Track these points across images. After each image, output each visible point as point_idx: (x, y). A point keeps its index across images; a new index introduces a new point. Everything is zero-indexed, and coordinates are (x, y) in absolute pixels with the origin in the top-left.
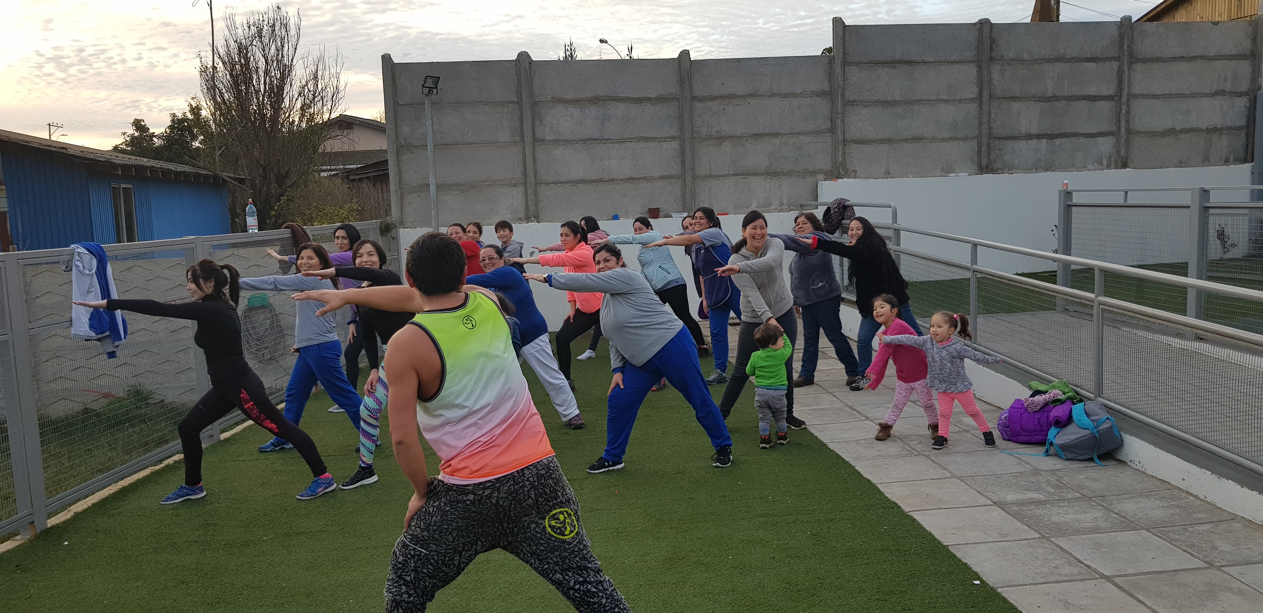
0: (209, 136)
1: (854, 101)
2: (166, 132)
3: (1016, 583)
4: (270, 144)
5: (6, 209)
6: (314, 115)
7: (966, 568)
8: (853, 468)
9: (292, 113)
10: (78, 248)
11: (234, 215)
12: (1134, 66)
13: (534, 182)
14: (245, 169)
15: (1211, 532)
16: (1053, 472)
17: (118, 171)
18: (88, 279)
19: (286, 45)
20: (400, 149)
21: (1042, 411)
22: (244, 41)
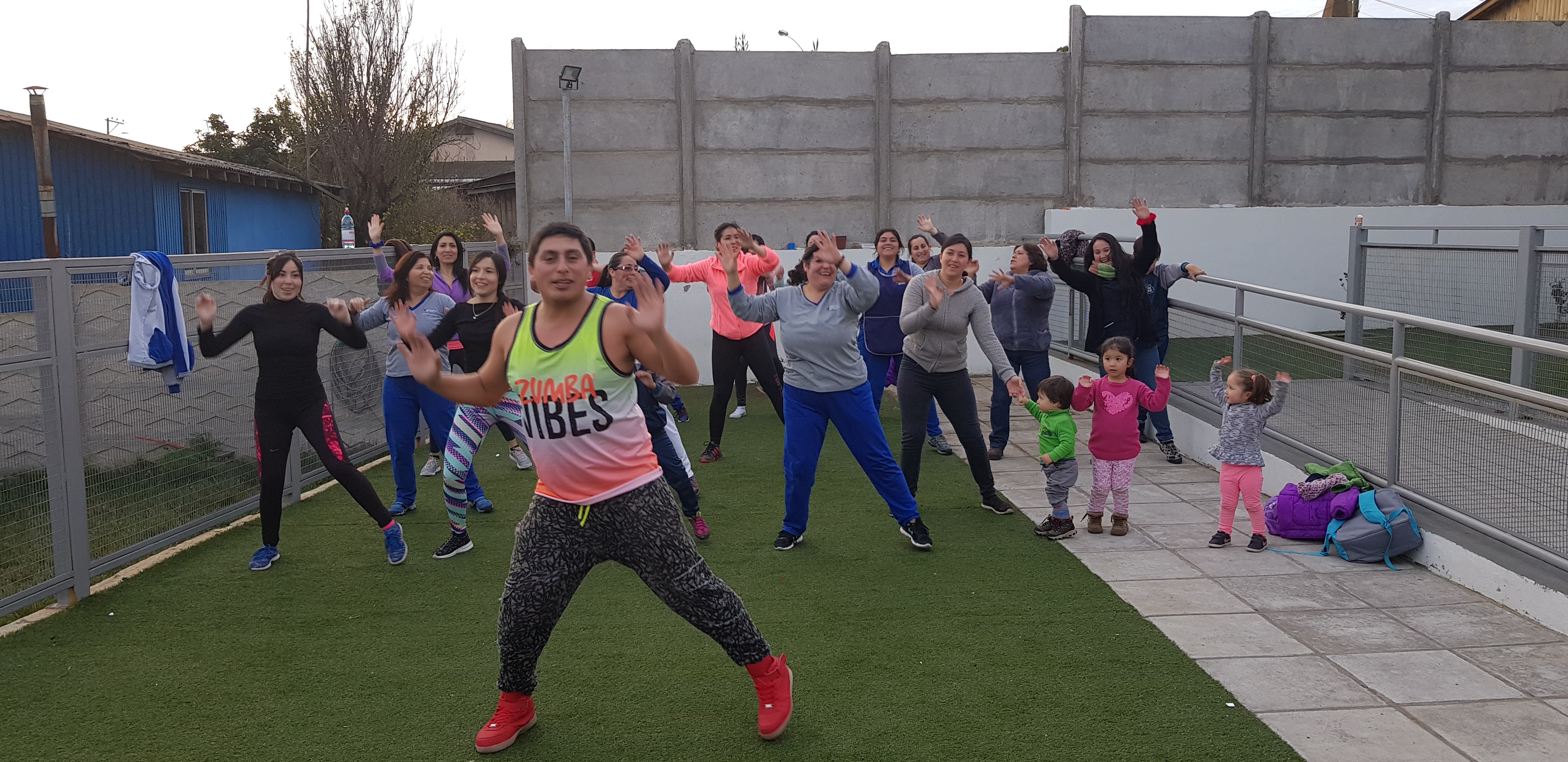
0: (299, 136)
1: (1094, 111)
2: (248, 131)
3: (1280, 708)
4: (373, 147)
5: (53, 215)
6: (427, 114)
7: (1218, 686)
8: (1079, 561)
9: (400, 110)
10: (139, 257)
11: (326, 229)
12: (1451, 76)
13: (692, 200)
14: (341, 177)
15: (1532, 655)
16: (1332, 575)
17: (189, 172)
18: (148, 296)
19: (395, 28)
20: (530, 155)
21: (1321, 499)
22: (343, 22)
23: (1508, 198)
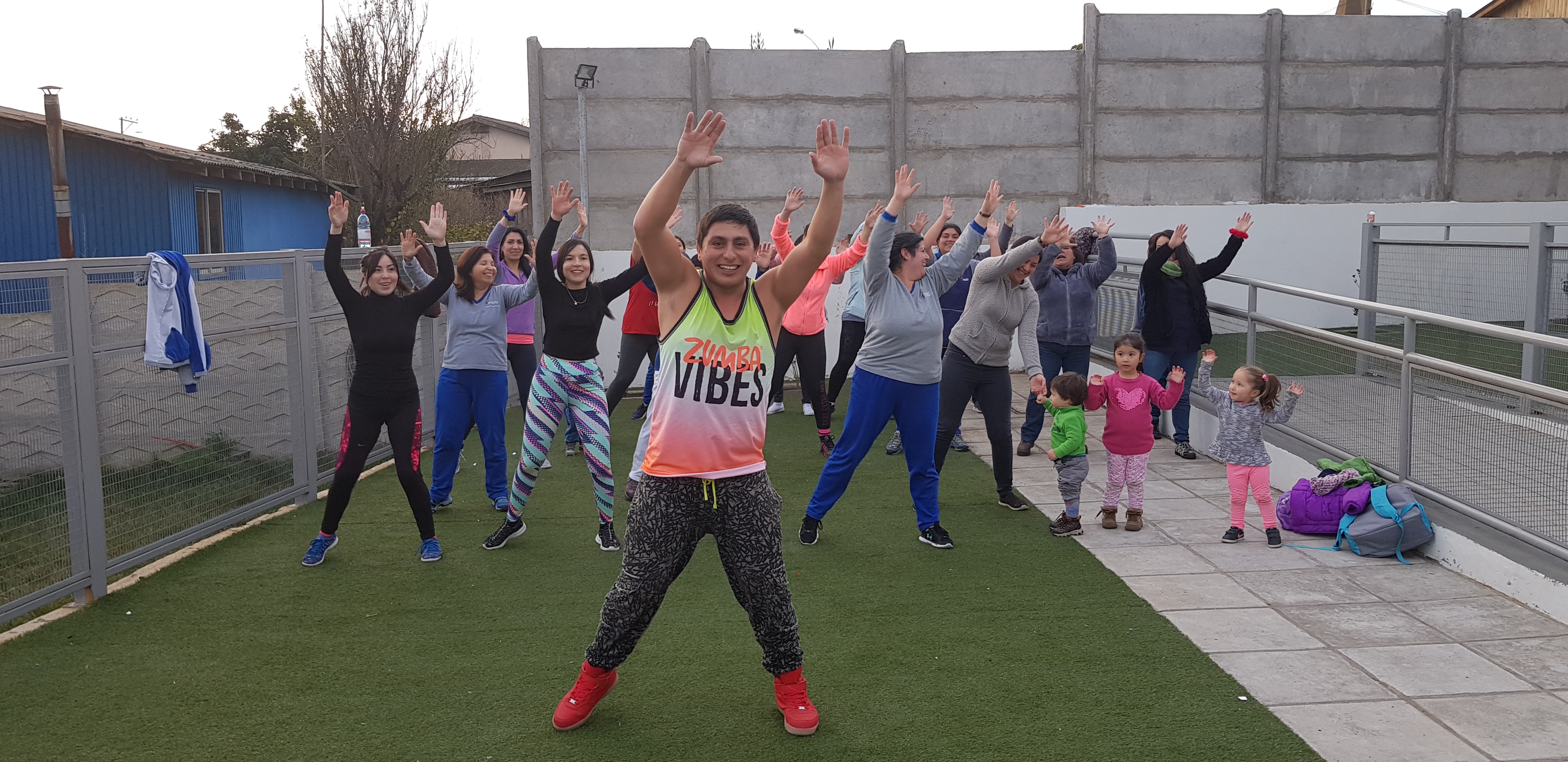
0: (314, 136)
1: (1107, 108)
2: (263, 130)
3: (1292, 701)
4: (388, 146)
5: (68, 215)
6: (442, 113)
7: (1231, 680)
8: (1093, 557)
9: (415, 109)
10: (155, 257)
12: (1464, 73)
13: (708, 198)
14: (357, 176)
15: (1541, 648)
16: (1345, 570)
17: (204, 172)
18: (165, 296)
19: (410, 26)
20: (546, 154)
21: (1333, 494)
22: (359, 20)
23: (1520, 195)
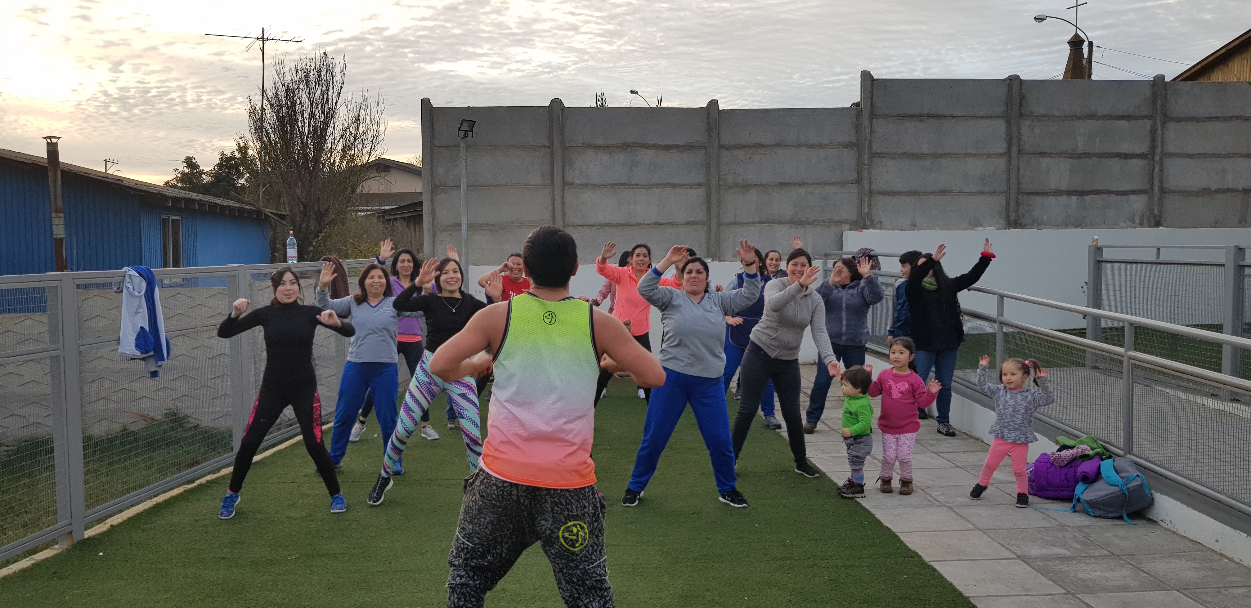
0: (254, 174)
1: (881, 153)
2: (214, 169)
4: (312, 183)
5: (63, 236)
6: (354, 157)
8: (873, 516)
9: (333, 154)
10: (129, 271)
11: (274, 249)
12: (1168, 125)
14: (287, 206)
15: (1247, 596)
16: (1080, 529)
17: (169, 203)
18: (136, 302)
19: (331, 90)
20: (435, 189)
21: (1069, 466)
22: (291, 85)
23: (1216, 222)
